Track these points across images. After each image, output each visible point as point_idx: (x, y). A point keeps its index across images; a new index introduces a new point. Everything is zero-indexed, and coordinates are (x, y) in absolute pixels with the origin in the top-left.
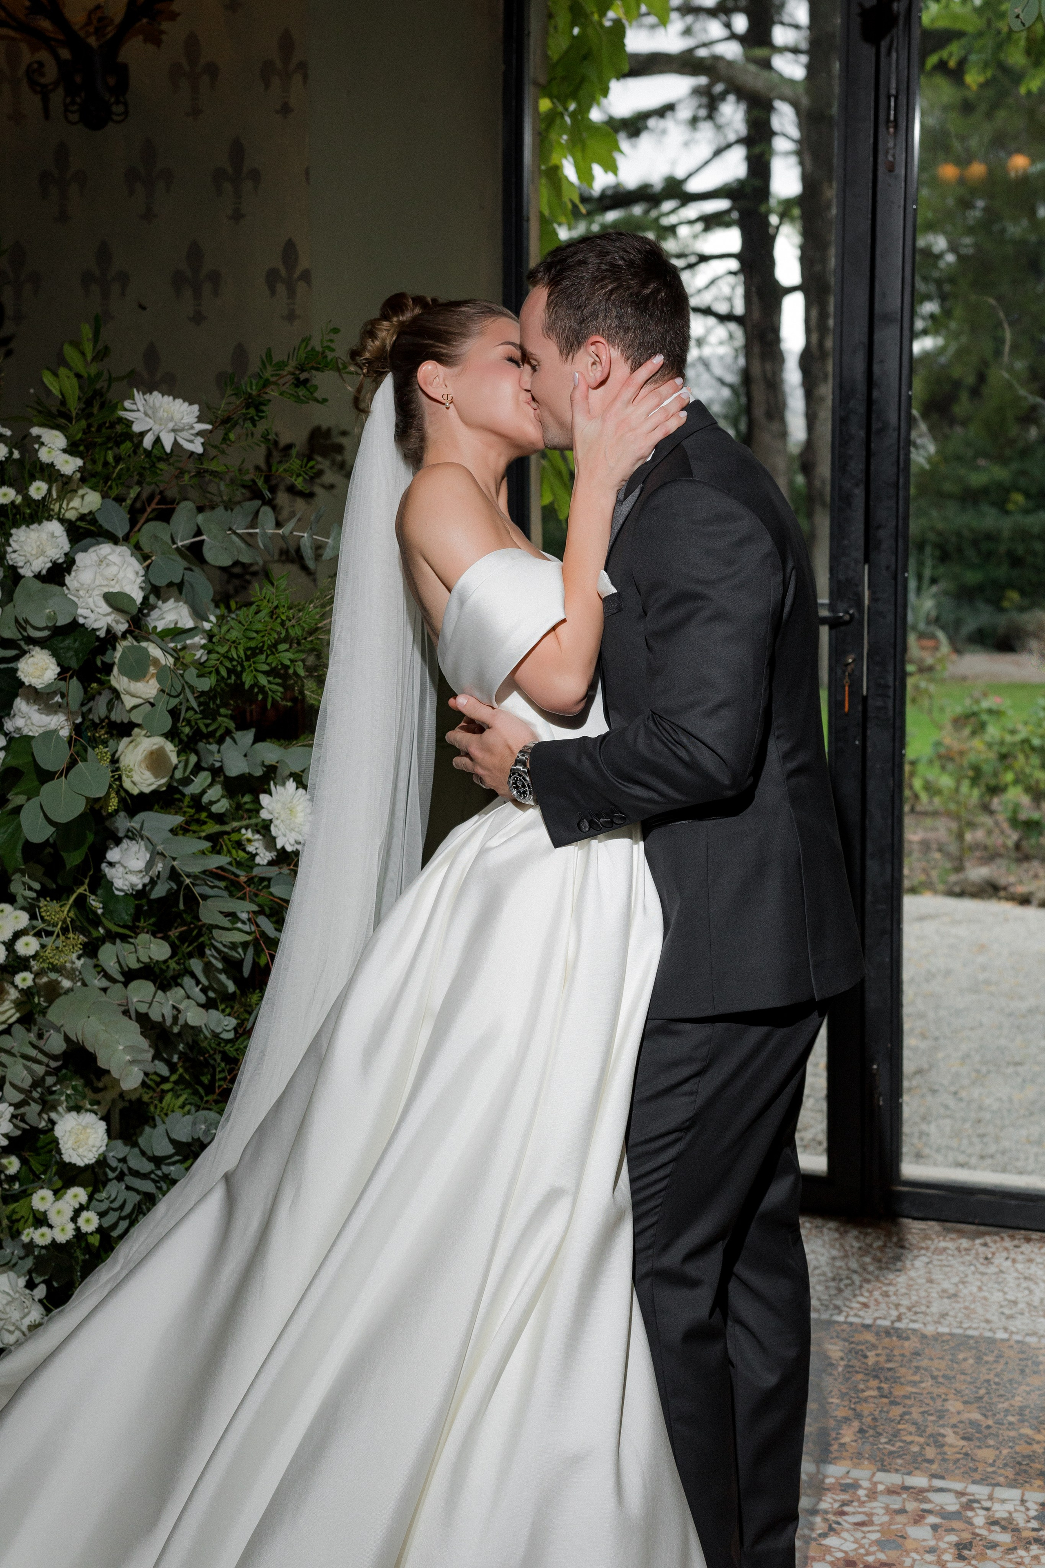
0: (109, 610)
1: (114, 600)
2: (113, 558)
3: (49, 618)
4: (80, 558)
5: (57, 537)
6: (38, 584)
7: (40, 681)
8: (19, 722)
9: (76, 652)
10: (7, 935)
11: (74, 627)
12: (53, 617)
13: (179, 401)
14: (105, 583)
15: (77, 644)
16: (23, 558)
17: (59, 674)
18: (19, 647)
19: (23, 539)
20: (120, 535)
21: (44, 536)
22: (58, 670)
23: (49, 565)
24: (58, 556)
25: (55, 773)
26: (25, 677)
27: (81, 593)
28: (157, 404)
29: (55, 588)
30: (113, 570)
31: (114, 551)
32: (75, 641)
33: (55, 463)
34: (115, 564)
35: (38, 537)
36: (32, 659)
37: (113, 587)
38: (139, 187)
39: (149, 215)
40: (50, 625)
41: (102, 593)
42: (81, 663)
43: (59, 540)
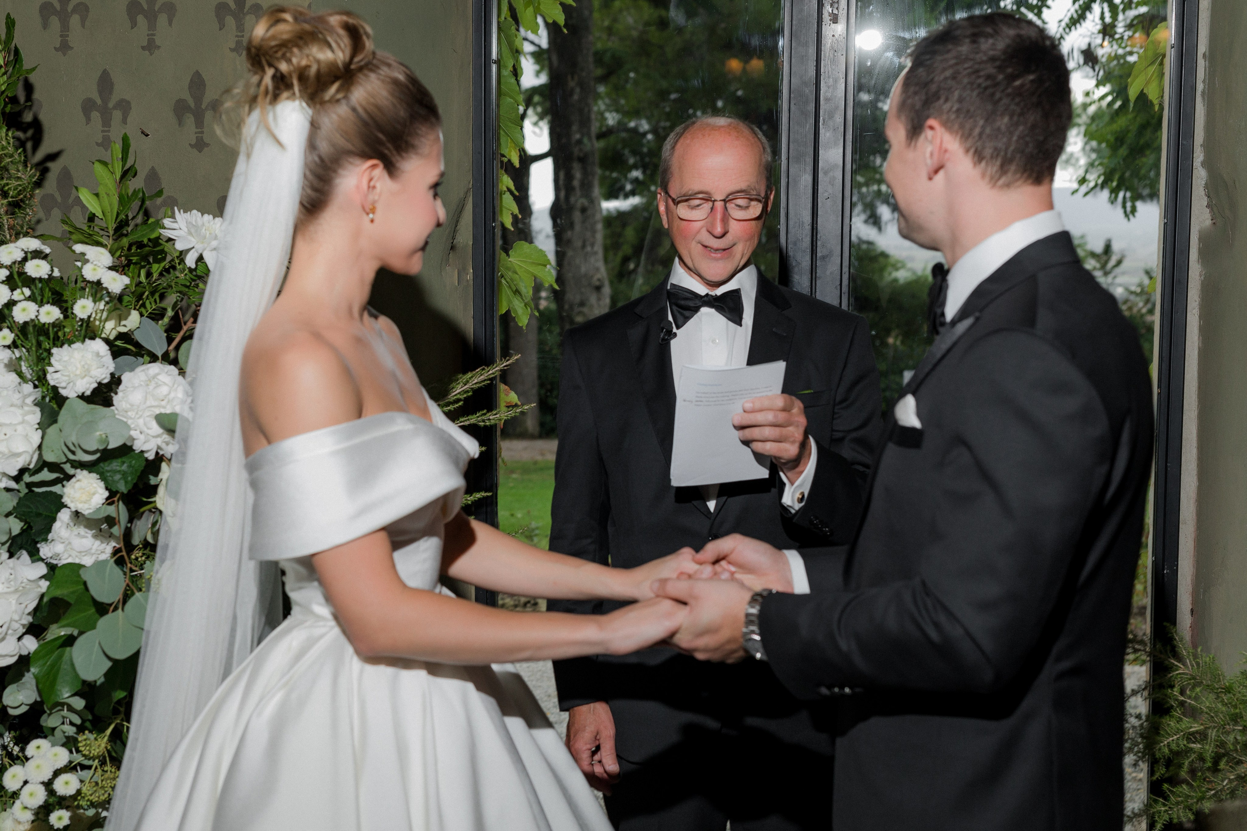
0: (160, 431)
1: (165, 422)
2: (163, 377)
3: (101, 441)
4: (126, 377)
5: (102, 357)
6: (83, 404)
7: (86, 506)
8: (58, 548)
9: (124, 475)
10: (47, 775)
11: (125, 450)
12: (105, 439)
14: (156, 403)
15: (126, 467)
16: (67, 378)
17: (107, 499)
18: (62, 471)
19: (66, 358)
20: (159, 354)
21: (89, 356)
22: (107, 494)
23: (95, 385)
24: (103, 376)
25: (111, 605)
26: (72, 502)
27: (131, 413)
28: (198, 223)
29: (102, 409)
30: (164, 390)
31: (162, 371)
32: (124, 463)
33: (103, 281)
34: (165, 384)
35: (83, 356)
36: (78, 483)
37: (164, 407)
38: (140, 19)
39: (150, 46)
40: (101, 448)
41: (155, 414)
42: (130, 486)
43: (104, 359)
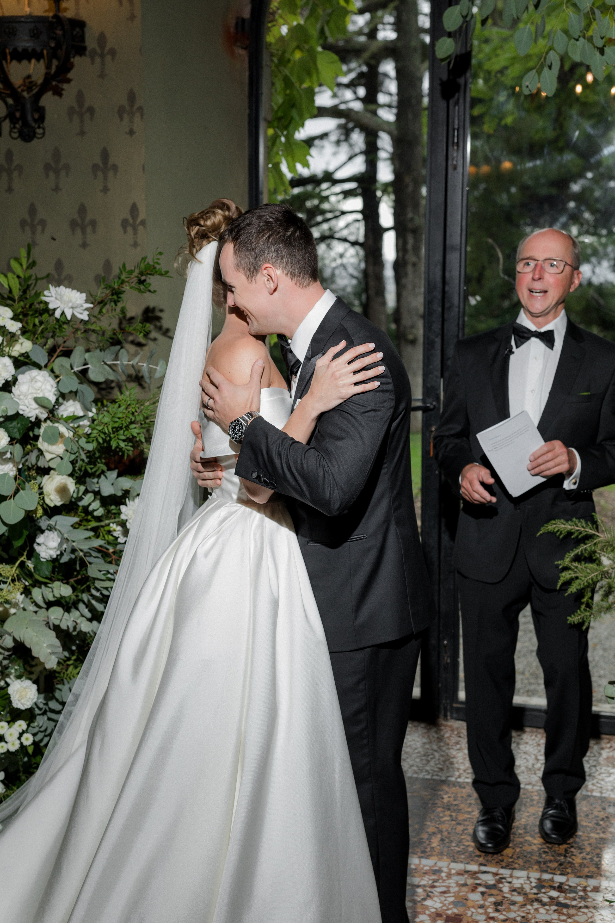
0: (37, 406)
1: (40, 402)
2: (39, 378)
3: (3, 411)
4: (20, 377)
5: (7, 366)
9: (19, 429)
11: (17, 416)
12: (6, 410)
13: (75, 291)
14: (34, 391)
15: (19, 425)
17: (9, 442)
20: (43, 364)
22: (9, 439)
23: (4, 382)
24: (8, 377)
25: (7, 497)
27: (21, 397)
28: (63, 293)
29: (6, 394)
30: (39, 384)
31: (39, 374)
32: (18, 423)
33: (6, 326)
34: (40, 381)
37: (39, 394)
38: (51, 173)
39: (57, 189)
40: (4, 415)
41: (33, 397)
42: (21, 435)
43: (9, 368)
